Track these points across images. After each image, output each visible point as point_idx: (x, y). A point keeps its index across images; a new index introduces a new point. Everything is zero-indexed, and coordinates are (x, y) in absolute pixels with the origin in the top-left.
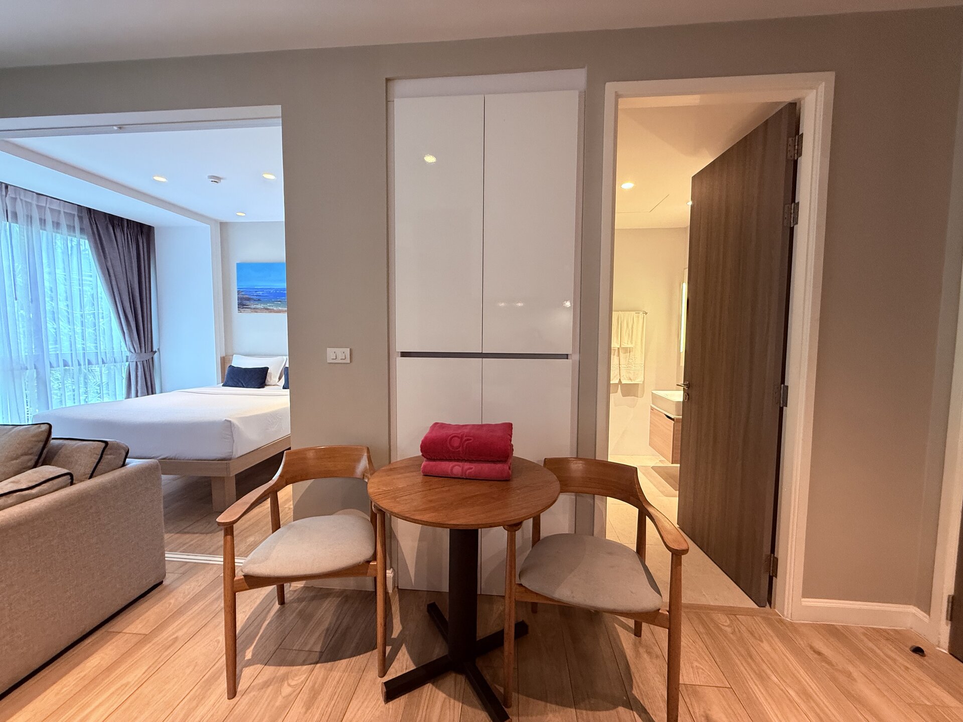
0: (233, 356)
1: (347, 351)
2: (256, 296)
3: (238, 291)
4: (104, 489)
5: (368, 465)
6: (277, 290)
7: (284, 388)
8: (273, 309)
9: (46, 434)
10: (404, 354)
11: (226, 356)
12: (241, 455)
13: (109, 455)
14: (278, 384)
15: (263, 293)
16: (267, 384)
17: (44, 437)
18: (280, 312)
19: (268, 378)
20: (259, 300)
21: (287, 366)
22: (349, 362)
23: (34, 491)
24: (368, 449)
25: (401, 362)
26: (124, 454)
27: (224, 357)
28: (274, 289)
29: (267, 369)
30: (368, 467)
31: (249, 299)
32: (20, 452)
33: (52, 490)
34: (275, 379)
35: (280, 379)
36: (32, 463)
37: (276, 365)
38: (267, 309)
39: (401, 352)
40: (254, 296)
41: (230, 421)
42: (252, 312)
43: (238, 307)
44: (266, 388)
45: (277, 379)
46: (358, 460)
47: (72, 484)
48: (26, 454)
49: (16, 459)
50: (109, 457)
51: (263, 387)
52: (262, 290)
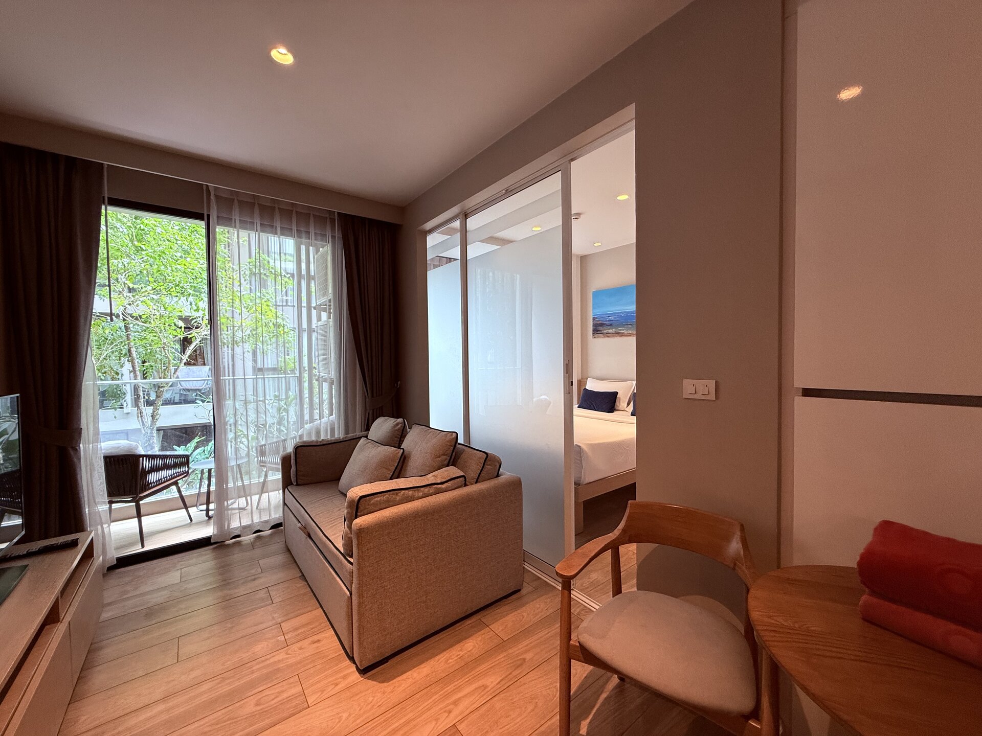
0: (587, 379)
1: (712, 384)
2: (608, 321)
3: (593, 318)
4: (482, 495)
5: (742, 551)
6: (628, 313)
7: (633, 414)
8: (624, 333)
9: (455, 440)
10: (808, 393)
11: (582, 379)
12: (588, 482)
13: (488, 465)
14: (626, 409)
15: (615, 318)
16: (617, 409)
17: (453, 443)
18: (630, 336)
19: (617, 403)
20: (611, 325)
21: (635, 392)
22: (714, 399)
23: (444, 486)
24: (742, 525)
25: (801, 404)
26: (498, 465)
27: (580, 380)
28: (625, 312)
29: (617, 393)
30: (742, 553)
31: (602, 325)
32: (441, 452)
33: (453, 488)
34: (623, 405)
35: (628, 404)
36: (446, 462)
37: (625, 389)
38: (619, 333)
39: (803, 389)
40: (606, 321)
41: (580, 446)
42: (605, 337)
43: (593, 334)
44: (616, 413)
45: (626, 405)
46: (728, 539)
47: (466, 485)
48: (444, 455)
49: (439, 457)
50: (489, 467)
51: (612, 412)
52: (613, 314)
